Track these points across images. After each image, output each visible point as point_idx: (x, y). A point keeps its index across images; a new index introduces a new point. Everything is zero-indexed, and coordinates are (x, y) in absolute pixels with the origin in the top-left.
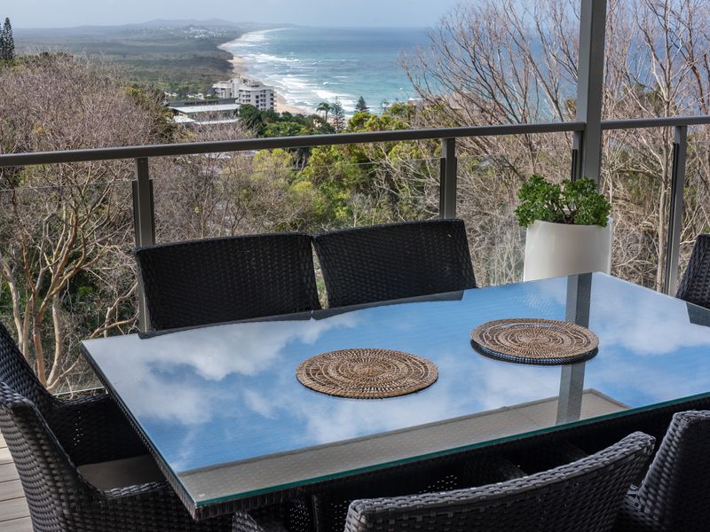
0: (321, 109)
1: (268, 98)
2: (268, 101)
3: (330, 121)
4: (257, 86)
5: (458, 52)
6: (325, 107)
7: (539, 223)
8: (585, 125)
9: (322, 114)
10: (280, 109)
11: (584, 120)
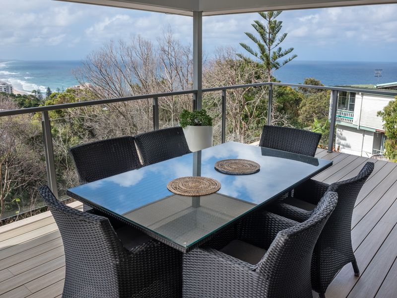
0: (33, 92)
1: (10, 89)
2: (10, 90)
3: (37, 97)
4: (4, 84)
5: (94, 68)
6: (34, 91)
7: (189, 127)
8: (197, 91)
9: (34, 94)
10: (16, 93)
11: (197, 89)
